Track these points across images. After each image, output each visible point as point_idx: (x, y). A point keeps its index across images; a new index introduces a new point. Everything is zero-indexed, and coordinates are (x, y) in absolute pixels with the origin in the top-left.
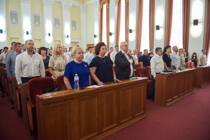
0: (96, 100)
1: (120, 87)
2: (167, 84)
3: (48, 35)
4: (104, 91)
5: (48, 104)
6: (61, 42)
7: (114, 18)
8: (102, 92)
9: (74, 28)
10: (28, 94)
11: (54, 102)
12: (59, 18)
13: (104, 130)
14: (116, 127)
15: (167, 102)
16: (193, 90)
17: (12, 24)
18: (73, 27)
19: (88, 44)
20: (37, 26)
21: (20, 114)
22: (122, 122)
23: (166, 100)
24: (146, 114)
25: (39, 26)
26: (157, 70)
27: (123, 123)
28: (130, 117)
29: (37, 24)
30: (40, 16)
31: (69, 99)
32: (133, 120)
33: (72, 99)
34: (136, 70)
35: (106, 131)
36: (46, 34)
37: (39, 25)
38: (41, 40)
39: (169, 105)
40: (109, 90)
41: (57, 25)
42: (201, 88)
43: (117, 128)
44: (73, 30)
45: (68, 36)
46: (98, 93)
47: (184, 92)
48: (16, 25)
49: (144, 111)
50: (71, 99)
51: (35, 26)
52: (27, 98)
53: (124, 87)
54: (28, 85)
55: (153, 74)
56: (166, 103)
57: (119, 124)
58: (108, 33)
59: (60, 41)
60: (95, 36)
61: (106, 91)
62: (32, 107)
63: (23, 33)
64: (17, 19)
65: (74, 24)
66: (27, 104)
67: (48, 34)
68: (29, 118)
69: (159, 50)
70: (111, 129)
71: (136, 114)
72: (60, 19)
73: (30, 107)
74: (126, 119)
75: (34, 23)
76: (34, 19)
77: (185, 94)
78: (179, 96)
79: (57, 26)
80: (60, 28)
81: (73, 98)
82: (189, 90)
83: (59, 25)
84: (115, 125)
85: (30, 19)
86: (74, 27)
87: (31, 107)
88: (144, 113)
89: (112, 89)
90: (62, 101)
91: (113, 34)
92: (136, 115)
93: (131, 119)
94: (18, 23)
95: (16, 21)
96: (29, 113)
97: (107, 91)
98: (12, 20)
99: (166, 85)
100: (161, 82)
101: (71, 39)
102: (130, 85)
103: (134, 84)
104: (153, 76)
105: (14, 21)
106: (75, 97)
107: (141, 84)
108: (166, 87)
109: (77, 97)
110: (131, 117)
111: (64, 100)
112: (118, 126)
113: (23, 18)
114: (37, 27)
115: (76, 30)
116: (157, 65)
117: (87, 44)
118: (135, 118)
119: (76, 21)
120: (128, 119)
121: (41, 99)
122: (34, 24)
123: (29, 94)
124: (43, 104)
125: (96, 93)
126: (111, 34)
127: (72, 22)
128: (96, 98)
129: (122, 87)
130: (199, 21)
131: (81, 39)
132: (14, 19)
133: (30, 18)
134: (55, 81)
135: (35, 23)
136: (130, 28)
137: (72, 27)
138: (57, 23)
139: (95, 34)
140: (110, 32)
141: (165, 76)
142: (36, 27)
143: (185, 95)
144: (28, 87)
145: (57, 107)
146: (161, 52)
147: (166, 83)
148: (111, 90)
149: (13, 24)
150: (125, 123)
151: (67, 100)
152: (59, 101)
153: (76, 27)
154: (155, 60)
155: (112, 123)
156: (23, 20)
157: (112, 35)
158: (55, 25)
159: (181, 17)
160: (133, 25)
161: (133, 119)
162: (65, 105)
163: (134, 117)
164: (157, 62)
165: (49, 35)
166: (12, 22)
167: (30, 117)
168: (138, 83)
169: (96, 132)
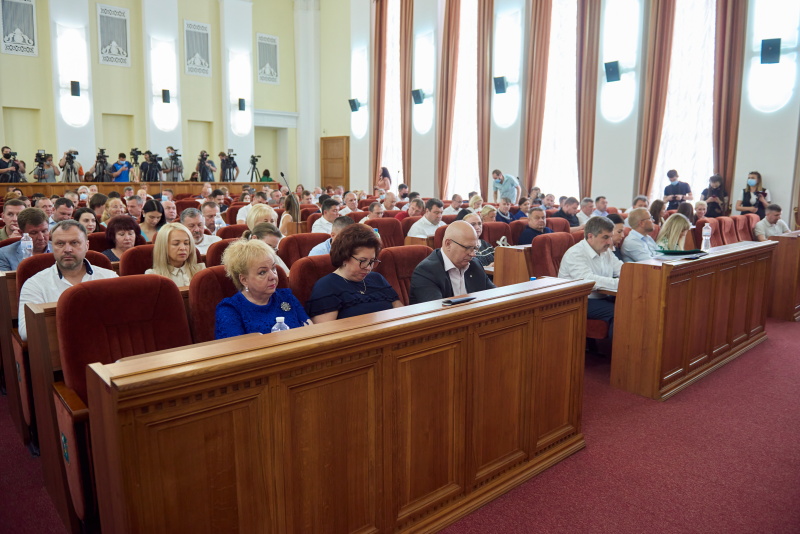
0: (371, 385)
1: (474, 324)
2: (666, 309)
3: (161, 99)
4: (405, 344)
5: (145, 409)
6: (215, 127)
7: (430, 31)
8: (398, 346)
9: (268, 72)
10: (58, 352)
11: (172, 401)
12: (205, 28)
13: (403, 514)
14: (453, 498)
15: (663, 384)
16: (763, 330)
17: (9, 52)
18: (264, 66)
19: (324, 136)
20: (116, 60)
21: (31, 435)
22: (481, 474)
23: (662, 376)
24: (582, 439)
25: (124, 61)
27: (487, 481)
28: (513, 454)
29: (114, 51)
30: (127, 17)
31: (247, 384)
32: (529, 465)
33: (259, 381)
34: (530, 246)
35: (413, 518)
36: (154, 93)
37: (124, 57)
38: (131, 116)
39: (674, 396)
40: (429, 338)
41: (198, 55)
42: (794, 321)
43: (460, 503)
44: (262, 78)
45: (241, 105)
46: (377, 350)
47: (728, 340)
48: (25, 53)
49: (572, 424)
50: (253, 384)
51: (107, 59)
52: (55, 373)
53: (492, 320)
54: (57, 314)
56: (660, 389)
57: (468, 486)
58: (408, 93)
59: (210, 123)
60: (354, 105)
61: (413, 342)
62: (74, 413)
63: (59, 87)
64: (29, 31)
65: (266, 55)
66: (56, 398)
67: (161, 94)
68: (66, 462)
70: (435, 507)
71: (539, 439)
72: (209, 32)
73: (66, 412)
74: (500, 460)
75: (104, 46)
76: (102, 32)
77: (732, 345)
78: (711, 357)
79: (198, 62)
80: (210, 70)
81: (267, 378)
82: (747, 330)
83: (205, 55)
84: (452, 489)
85: (84, 32)
86: (268, 65)
87: (70, 413)
88: (574, 433)
89: (443, 333)
90: (211, 393)
91: (428, 97)
92: (540, 443)
93: (520, 462)
94: (35, 48)
95: (26, 38)
96: (65, 440)
97: (421, 340)
98: (11, 36)
99: (662, 310)
100: (640, 297)
101: (256, 114)
102: (520, 313)
103: (533, 311)
105: (19, 39)
106: (274, 374)
107: (564, 309)
108: (661, 321)
109: (282, 375)
110: (520, 454)
111: (224, 390)
112: (464, 493)
113: (55, 24)
114: (114, 63)
115: (274, 80)
117: (322, 139)
118: (536, 454)
119: (274, 41)
120: (506, 462)
121: (109, 384)
122: (104, 50)
123: (62, 351)
124: (121, 412)
125: (368, 352)
126: (418, 97)
127: (260, 44)
128: (371, 373)
129: (486, 322)
131: (297, 118)
132: (18, 31)
133: (86, 28)
134: (186, 294)
135: (108, 48)
136: (497, 74)
137: (261, 68)
138: (199, 48)
139: (353, 98)
140: (416, 87)
141: (659, 271)
142: (110, 63)
143: (733, 350)
144: (58, 323)
145: (185, 421)
147: (663, 304)
148: (436, 336)
149: (14, 52)
150: (493, 478)
151: (236, 387)
152: (199, 396)
153: (274, 66)
155: (438, 482)
156: (56, 36)
157: (425, 101)
158: (189, 58)
160: (509, 61)
161: (527, 459)
162: (226, 410)
163: (531, 452)
165: (166, 96)
166: (8, 44)
167: (67, 459)
168: (551, 305)
169: (370, 527)
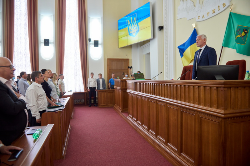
26: (39, 108)
39: (66, 156)
55: (35, 114)
69: (39, 75)
104: (35, 118)
116: (39, 99)
130: (50, 41)
141: (57, 114)
146: (41, 77)
154: (36, 92)
159: (27, 33)
164: (39, 95)
